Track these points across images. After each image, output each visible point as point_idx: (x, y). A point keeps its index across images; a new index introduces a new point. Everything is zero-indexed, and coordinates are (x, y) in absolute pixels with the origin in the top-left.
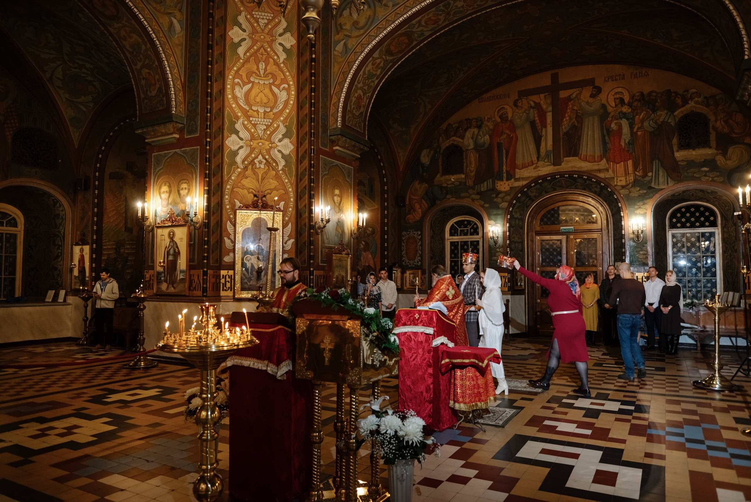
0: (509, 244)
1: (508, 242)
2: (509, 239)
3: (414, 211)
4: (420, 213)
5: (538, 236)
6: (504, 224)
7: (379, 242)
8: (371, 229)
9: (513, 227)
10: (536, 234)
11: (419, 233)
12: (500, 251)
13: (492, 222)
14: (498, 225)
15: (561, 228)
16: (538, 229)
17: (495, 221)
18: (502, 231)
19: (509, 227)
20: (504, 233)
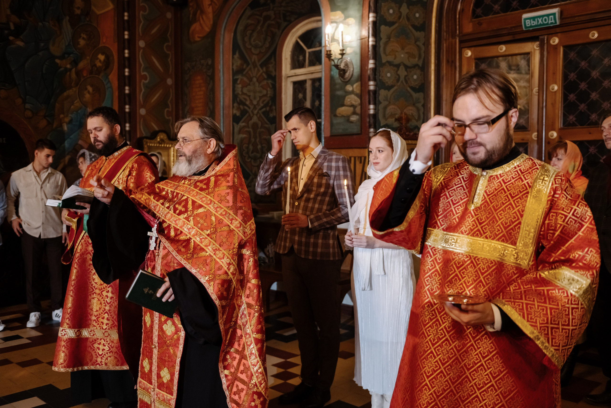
0: (374, 70)
1: (371, 64)
2: (376, 56)
3: (203, 12)
4: (211, 16)
5: (469, 47)
6: (362, 17)
7: (115, 84)
8: (102, 57)
9: (390, 24)
10: (461, 42)
11: (210, 62)
12: (352, 92)
13: (338, 15)
14: (351, 21)
15: (525, 16)
16: (468, 28)
17: (344, 10)
18: (358, 35)
19: (374, 23)
20: (363, 42)
